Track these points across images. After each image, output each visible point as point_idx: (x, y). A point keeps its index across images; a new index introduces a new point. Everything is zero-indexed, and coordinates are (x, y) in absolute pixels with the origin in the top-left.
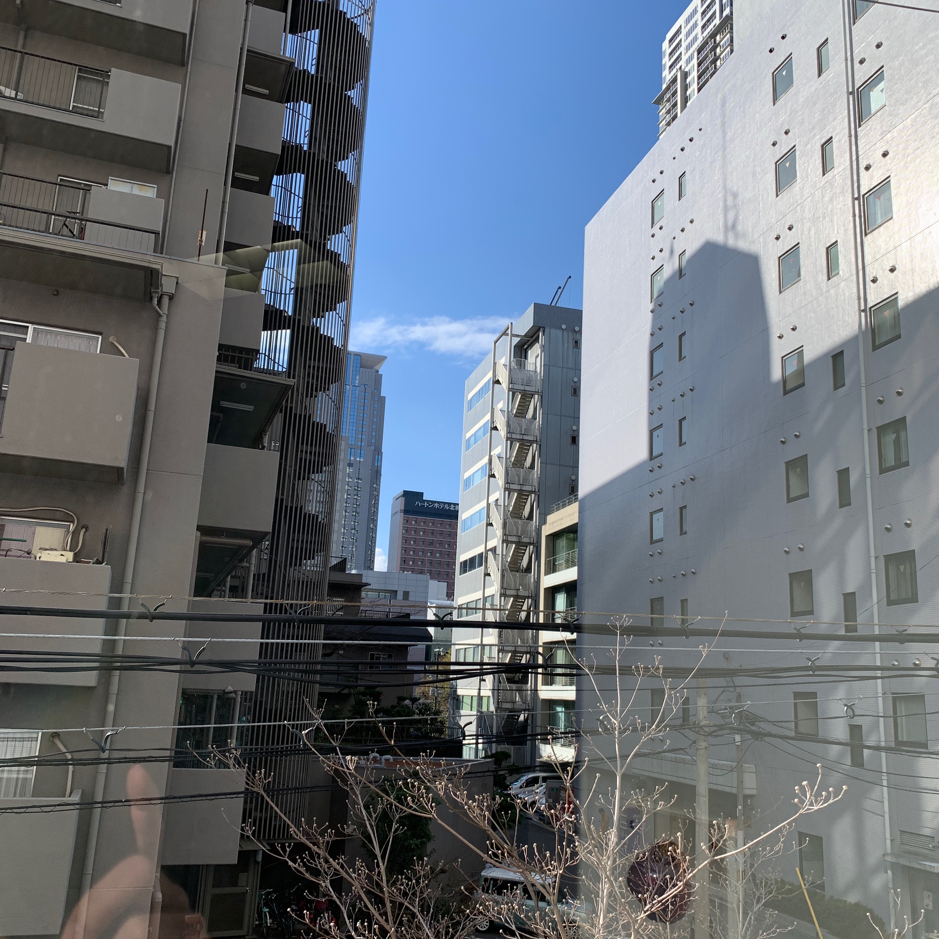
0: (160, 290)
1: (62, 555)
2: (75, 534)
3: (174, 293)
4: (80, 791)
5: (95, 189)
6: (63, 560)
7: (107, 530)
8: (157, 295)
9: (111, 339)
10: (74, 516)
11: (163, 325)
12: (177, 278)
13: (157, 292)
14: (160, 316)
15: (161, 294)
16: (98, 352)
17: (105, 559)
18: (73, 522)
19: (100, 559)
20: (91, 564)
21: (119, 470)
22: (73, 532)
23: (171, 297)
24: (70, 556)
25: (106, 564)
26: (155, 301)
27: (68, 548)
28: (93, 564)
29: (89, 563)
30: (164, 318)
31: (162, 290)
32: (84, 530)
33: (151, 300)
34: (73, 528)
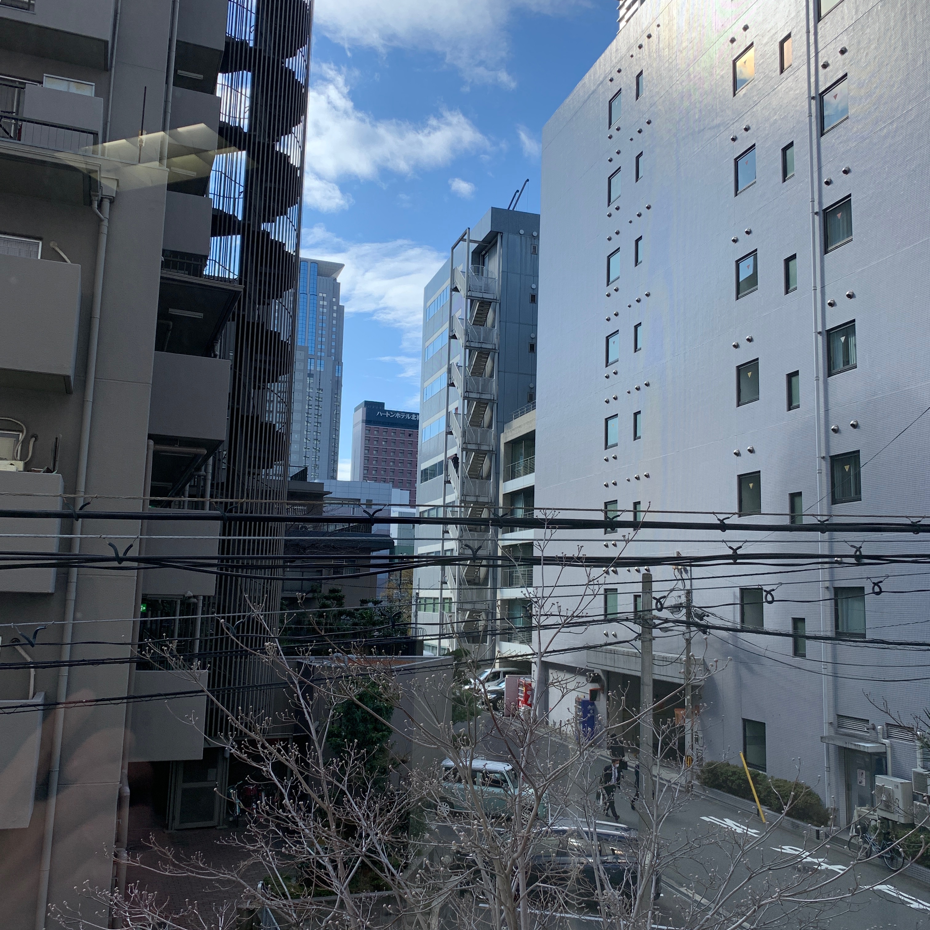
0: (99, 193)
1: (11, 464)
2: (25, 443)
3: (114, 196)
4: (43, 693)
5: (30, 87)
6: (13, 469)
7: (57, 438)
8: (97, 198)
9: (52, 244)
10: (22, 425)
11: (105, 230)
12: (118, 180)
13: (97, 196)
14: (101, 220)
15: (102, 198)
16: (39, 258)
17: (57, 468)
18: (22, 431)
19: (51, 468)
20: (41, 473)
21: (66, 378)
22: (23, 442)
23: (112, 201)
24: (20, 465)
25: (57, 473)
26: (95, 205)
27: (18, 458)
28: (44, 472)
29: (39, 471)
30: (106, 223)
31: (102, 193)
32: (34, 439)
33: (91, 203)
34: (21, 437)
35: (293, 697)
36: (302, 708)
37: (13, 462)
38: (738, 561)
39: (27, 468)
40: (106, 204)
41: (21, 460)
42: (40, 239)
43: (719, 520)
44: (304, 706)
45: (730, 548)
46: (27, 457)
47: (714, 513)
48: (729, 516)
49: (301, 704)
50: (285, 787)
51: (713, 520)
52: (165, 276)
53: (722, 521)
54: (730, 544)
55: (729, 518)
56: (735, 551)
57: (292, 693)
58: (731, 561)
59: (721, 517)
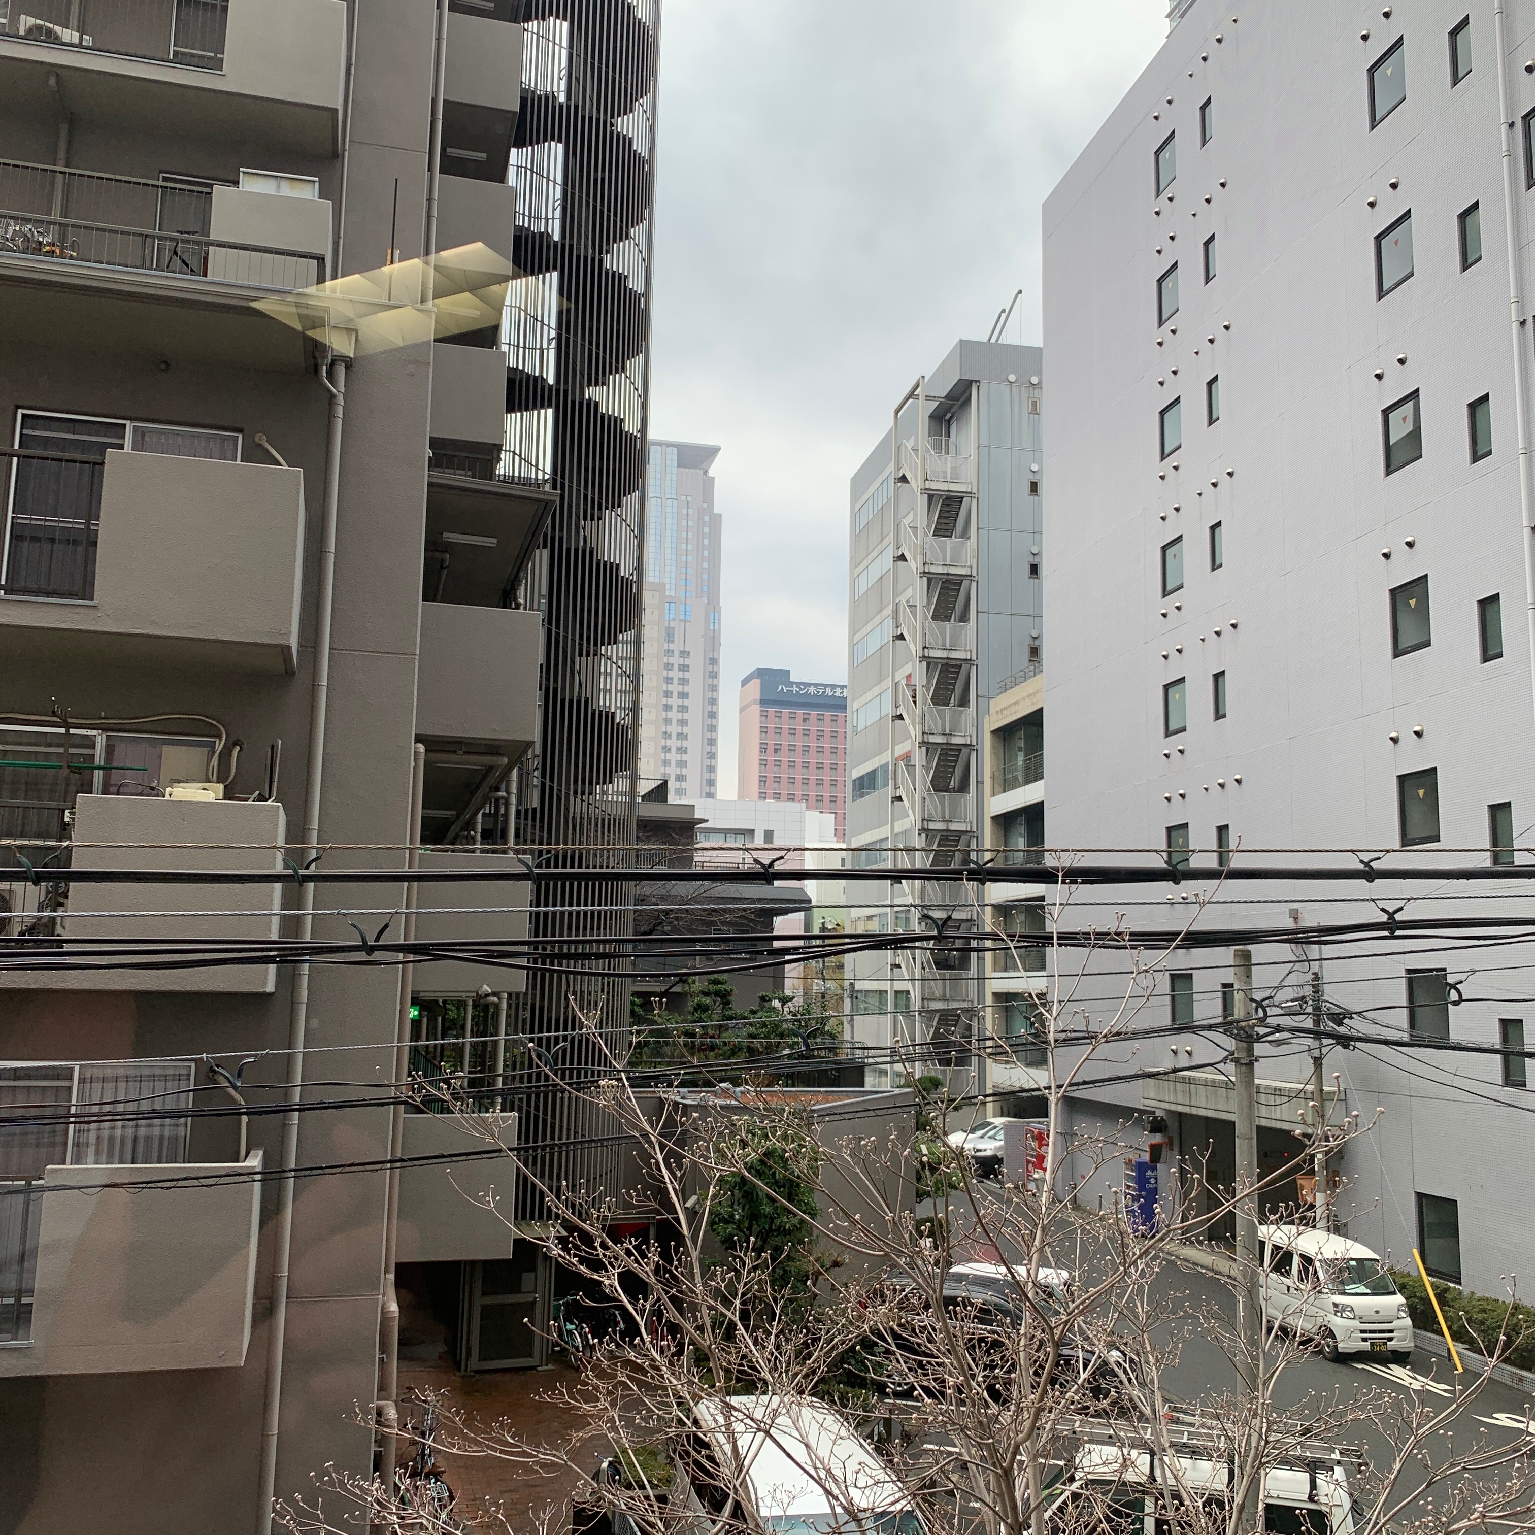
0: (329, 354)
1: (204, 789)
3: (352, 356)
4: (262, 1151)
5: (219, 191)
6: (207, 797)
7: (273, 747)
8: (325, 362)
9: (257, 438)
10: (220, 726)
11: (339, 412)
12: (356, 331)
13: (326, 358)
16: (238, 460)
17: (274, 793)
18: (219, 737)
19: (266, 792)
20: (251, 802)
21: (285, 650)
22: (221, 753)
23: (349, 365)
24: (217, 790)
25: (274, 801)
26: (324, 372)
27: (215, 778)
28: (254, 800)
29: (247, 799)
30: (340, 400)
31: (332, 354)
32: (238, 748)
33: (316, 370)
34: (219, 746)
35: (649, 1165)
36: (665, 1183)
37: (207, 785)
38: (1398, 933)
39: (228, 795)
40: (341, 371)
41: (218, 782)
42: (241, 431)
43: (1362, 862)
44: (667, 1180)
45: (1383, 910)
46: (229, 776)
47: (1352, 851)
48: (1380, 854)
49: (663, 1177)
50: (642, 1312)
51: (1353, 863)
52: (435, 480)
53: (1367, 864)
54: (1381, 904)
55: (1379, 858)
56: (1391, 915)
57: (647, 1157)
58: (1386, 933)
59: (1366, 857)
